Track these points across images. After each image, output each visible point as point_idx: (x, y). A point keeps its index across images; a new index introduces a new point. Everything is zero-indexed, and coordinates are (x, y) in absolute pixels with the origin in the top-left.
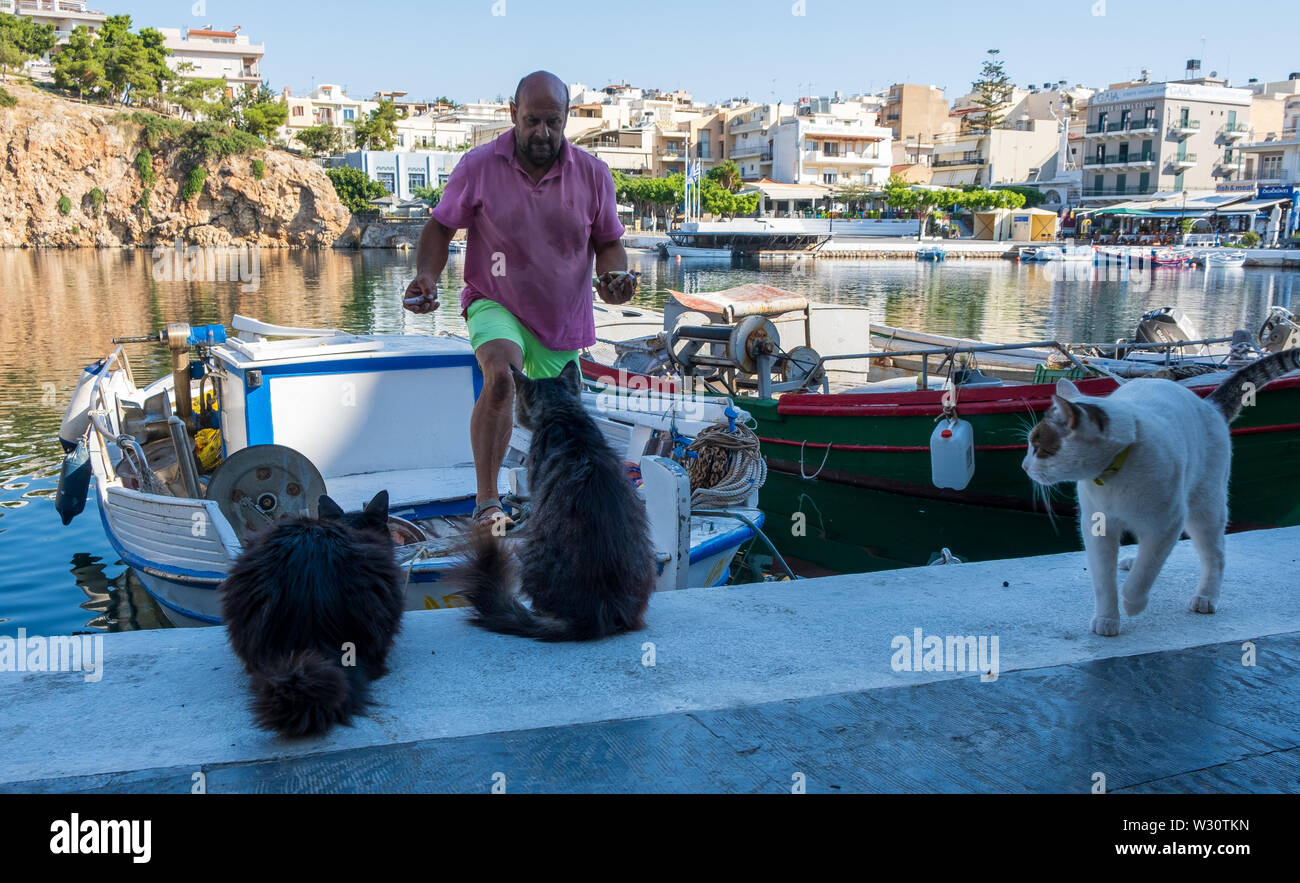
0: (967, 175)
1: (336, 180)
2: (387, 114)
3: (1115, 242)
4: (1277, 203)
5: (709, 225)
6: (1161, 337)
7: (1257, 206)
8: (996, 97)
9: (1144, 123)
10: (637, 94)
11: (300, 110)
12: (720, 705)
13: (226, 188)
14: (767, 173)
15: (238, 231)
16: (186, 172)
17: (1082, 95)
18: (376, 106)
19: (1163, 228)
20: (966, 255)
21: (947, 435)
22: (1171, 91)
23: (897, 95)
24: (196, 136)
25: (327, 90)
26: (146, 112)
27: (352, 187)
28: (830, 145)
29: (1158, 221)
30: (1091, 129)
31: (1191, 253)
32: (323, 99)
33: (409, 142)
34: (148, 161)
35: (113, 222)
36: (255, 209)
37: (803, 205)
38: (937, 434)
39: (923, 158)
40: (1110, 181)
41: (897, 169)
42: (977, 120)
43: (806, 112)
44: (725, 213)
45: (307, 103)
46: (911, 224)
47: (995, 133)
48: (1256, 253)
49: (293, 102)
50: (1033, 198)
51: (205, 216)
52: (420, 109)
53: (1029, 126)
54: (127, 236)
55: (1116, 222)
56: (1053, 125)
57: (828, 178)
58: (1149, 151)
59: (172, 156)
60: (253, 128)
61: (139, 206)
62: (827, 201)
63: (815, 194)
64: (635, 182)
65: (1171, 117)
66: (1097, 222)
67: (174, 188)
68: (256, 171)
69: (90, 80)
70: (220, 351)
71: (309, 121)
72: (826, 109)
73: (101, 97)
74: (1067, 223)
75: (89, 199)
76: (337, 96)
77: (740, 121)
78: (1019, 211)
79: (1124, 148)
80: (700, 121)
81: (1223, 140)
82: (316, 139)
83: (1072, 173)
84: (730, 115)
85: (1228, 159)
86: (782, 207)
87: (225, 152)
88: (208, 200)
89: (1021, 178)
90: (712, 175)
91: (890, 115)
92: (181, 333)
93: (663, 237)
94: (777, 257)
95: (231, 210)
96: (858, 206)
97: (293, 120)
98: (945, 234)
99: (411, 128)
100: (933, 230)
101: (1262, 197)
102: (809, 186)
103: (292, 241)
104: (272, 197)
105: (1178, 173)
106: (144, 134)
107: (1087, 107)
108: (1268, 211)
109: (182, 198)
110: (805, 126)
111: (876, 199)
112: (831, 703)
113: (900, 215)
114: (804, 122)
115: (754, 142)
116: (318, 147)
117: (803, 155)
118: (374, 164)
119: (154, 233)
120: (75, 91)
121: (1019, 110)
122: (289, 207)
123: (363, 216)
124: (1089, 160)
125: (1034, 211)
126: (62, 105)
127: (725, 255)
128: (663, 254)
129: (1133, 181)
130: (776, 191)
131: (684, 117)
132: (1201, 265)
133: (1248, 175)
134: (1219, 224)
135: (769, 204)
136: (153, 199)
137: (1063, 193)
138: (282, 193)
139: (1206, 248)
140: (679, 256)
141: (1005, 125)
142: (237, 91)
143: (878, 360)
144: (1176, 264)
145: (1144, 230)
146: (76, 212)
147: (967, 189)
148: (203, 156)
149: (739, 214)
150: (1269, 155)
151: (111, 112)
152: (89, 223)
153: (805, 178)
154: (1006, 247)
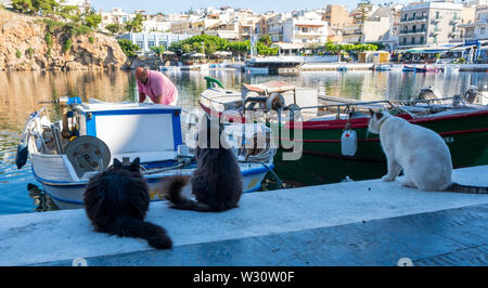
0: (356, 39)
1: (121, 44)
2: (139, 19)
3: (410, 63)
4: (472, 47)
5: (260, 59)
6: (427, 98)
7: (464, 48)
8: (366, 9)
9: (422, 17)
10: (232, 10)
11: (106, 18)
12: (266, 234)
13: (79, 47)
14: (281, 39)
15: (85, 63)
16: (64, 41)
17: (398, 8)
18: (135, 16)
19: (429, 57)
20: (355, 69)
21: (348, 136)
22: (432, 5)
23: (329, 9)
24: (67, 28)
25: (116, 10)
26: (48, 19)
27: (127, 47)
28: (304, 29)
29: (427, 54)
30: (402, 20)
31: (439, 66)
32: (115, 13)
33: (148, 29)
34: (50, 37)
35: (37, 61)
36: (91, 55)
37: (295, 51)
38: (344, 135)
39: (339, 33)
40: (409, 40)
41: (329, 37)
42: (359, 18)
43: (295, 16)
44: (266, 54)
45: (108, 14)
46: (335, 57)
47: (366, 22)
48: (464, 66)
49: (103, 15)
50: (380, 47)
51: (72, 58)
52: (152, 17)
53: (379, 20)
54: (43, 66)
55: (411, 55)
56: (388, 19)
57: (304, 41)
58: (424, 28)
59: (59, 35)
60: (89, 25)
61: (47, 54)
62: (303, 49)
63: (299, 47)
64: (232, 43)
65: (432, 15)
66: (404, 55)
67: (60, 47)
68: (91, 41)
69: (26, 7)
70: (79, 107)
71: (110, 22)
72: (303, 14)
73: (31, 13)
74: (393, 56)
75: (27, 52)
76: (120, 12)
77: (271, 20)
78: (375, 52)
79: (414, 27)
80: (256, 20)
81: (451, 23)
82: (113, 29)
83: (395, 37)
84: (267, 18)
85: (454, 30)
86: (287, 52)
87: (79, 33)
88: (73, 52)
89: (376, 39)
90: (261, 40)
91: (327, 17)
92: (64, 100)
93: (243, 64)
94: (285, 70)
95: (82, 55)
96: (315, 51)
97: (104, 21)
98: (348, 61)
99: (148, 24)
100: (343, 59)
101: (466, 44)
102: (297, 44)
103: (105, 67)
104: (97, 50)
105: (435, 36)
106: (48, 27)
107: (401, 12)
108: (469, 49)
109: (63, 51)
110: (295, 22)
111: (321, 48)
112: (306, 233)
113: (330, 54)
114: (294, 20)
115: (276, 27)
116: (114, 31)
117: (295, 32)
118: (135, 38)
119: (53, 64)
120: (21, 11)
121: (375, 14)
122: (104, 54)
123: (132, 57)
124: (401, 32)
125: (380, 51)
126: (15, 16)
127: (266, 70)
128: (243, 70)
129: (418, 39)
130: (284, 46)
131: (250, 19)
132: (443, 70)
133: (461, 36)
134: (450, 55)
135: (282, 51)
136: (52, 51)
137: (391, 45)
138: (101, 49)
139: (445, 64)
140: (249, 71)
141: (369, 20)
142: (82, 11)
143: (321, 108)
144: (434, 71)
145: (422, 58)
146: (23, 57)
147: (356, 44)
148: (70, 36)
149: (271, 55)
150: (470, 29)
151: (35, 19)
152: (28, 61)
153: (295, 41)
154: (370, 65)
